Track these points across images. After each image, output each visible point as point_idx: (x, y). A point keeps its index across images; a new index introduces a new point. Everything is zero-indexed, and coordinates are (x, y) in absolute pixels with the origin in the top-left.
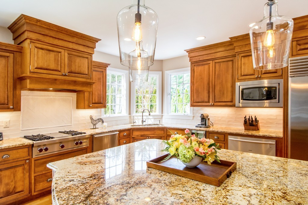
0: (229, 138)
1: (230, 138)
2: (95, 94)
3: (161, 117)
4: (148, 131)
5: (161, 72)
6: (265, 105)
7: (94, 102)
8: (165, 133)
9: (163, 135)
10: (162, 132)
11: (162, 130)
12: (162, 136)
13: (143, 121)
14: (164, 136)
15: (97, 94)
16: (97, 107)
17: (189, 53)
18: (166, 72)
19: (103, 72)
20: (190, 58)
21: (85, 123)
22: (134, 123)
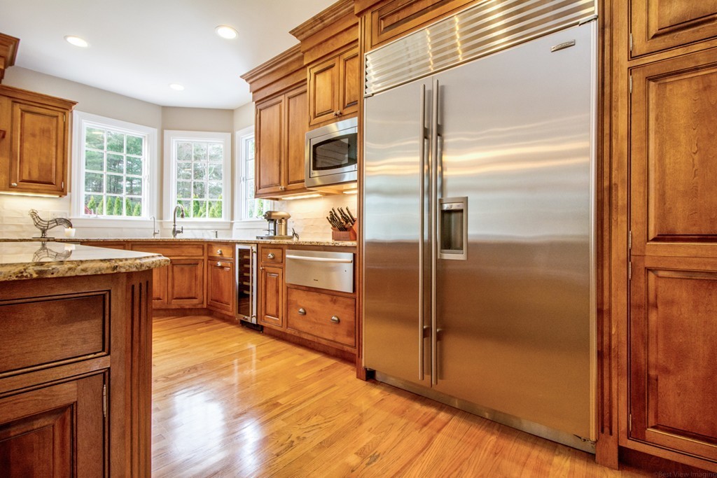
0: (287, 256)
1: (290, 255)
2: (30, 162)
3: (229, 227)
4: (167, 248)
5: (229, 135)
6: (344, 177)
7: (25, 177)
8: (206, 254)
9: (202, 258)
10: (200, 252)
11: (198, 248)
12: (200, 259)
13: (175, 232)
14: (203, 260)
15: (35, 161)
16: (36, 189)
17: (251, 83)
18: (238, 133)
19: (57, 117)
20: (253, 93)
21: (21, 226)
22: (155, 233)
